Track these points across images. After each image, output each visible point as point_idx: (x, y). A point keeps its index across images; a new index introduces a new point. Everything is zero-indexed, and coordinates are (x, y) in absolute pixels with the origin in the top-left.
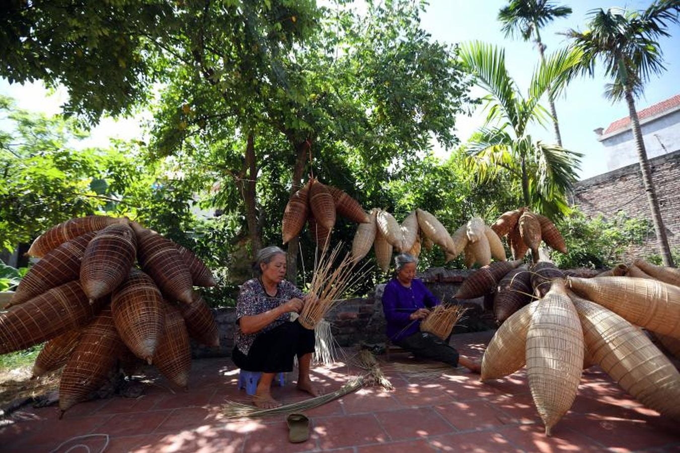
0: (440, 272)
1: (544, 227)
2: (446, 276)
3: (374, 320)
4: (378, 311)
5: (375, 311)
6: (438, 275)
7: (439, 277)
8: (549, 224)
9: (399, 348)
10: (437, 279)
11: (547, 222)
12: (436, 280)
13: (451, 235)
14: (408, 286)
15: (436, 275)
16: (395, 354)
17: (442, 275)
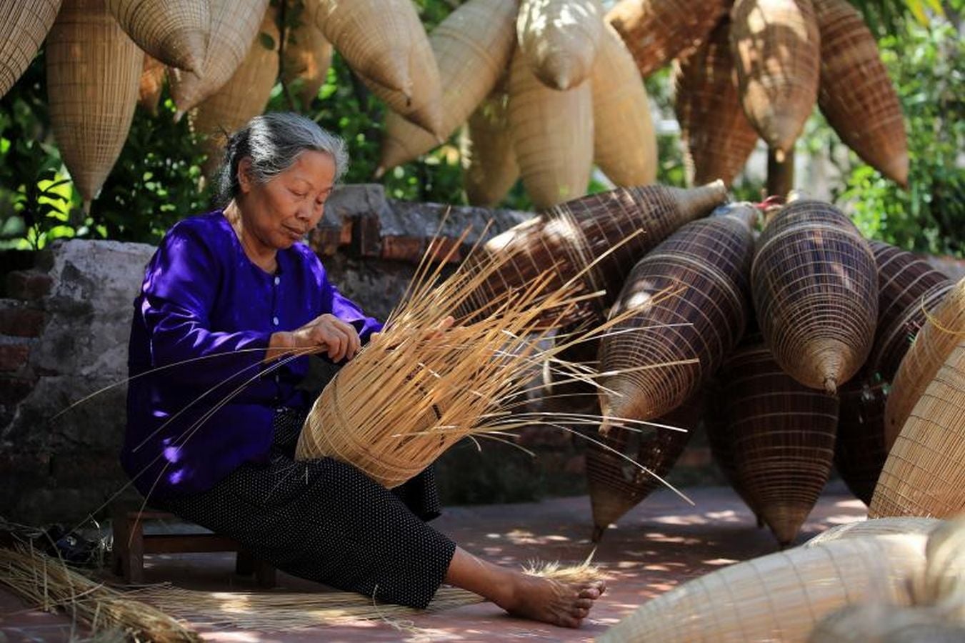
0: (364, 207)
1: (836, 51)
2: (389, 230)
3: (33, 417)
4: (54, 373)
5: (40, 371)
6: (355, 221)
7: (355, 232)
8: (855, 41)
9: (197, 529)
10: (346, 238)
11: (852, 26)
12: (342, 248)
13: (428, 32)
14: (267, 263)
15: (347, 219)
16: (186, 556)
17: (373, 223)
